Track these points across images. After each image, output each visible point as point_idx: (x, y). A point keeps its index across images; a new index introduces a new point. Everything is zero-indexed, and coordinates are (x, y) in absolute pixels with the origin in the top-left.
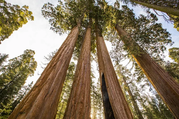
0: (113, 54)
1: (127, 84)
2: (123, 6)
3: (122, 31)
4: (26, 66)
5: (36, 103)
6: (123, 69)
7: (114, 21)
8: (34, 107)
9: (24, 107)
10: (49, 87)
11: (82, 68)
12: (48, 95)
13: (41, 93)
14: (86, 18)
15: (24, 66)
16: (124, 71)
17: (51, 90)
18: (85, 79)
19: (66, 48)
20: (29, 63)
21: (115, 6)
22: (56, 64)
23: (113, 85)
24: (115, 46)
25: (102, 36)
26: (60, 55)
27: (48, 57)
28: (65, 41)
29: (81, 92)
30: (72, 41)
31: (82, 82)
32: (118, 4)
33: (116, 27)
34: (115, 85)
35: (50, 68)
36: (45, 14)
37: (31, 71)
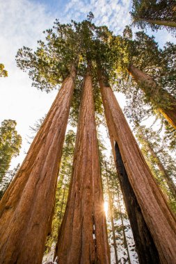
0: (130, 111)
1: (156, 153)
2: (138, 34)
3: (140, 74)
4: (7, 143)
5: (24, 194)
6: (147, 132)
7: (125, 60)
8: (22, 198)
9: (10, 200)
10: (40, 170)
11: (85, 138)
12: (40, 181)
13: (30, 178)
14: (82, 61)
15: (4, 144)
16: (149, 134)
17: (43, 173)
18: (89, 152)
19: (58, 111)
20: (10, 138)
21: (124, 35)
22: (46, 136)
23: (132, 157)
24: (132, 99)
25: (108, 86)
26: (50, 123)
27: (35, 127)
28: (55, 101)
29: (85, 172)
30: (65, 100)
31: (87, 157)
32: (130, 31)
33: (129, 68)
34: (136, 158)
35: (38, 142)
36: (22, 64)
37: (15, 149)
